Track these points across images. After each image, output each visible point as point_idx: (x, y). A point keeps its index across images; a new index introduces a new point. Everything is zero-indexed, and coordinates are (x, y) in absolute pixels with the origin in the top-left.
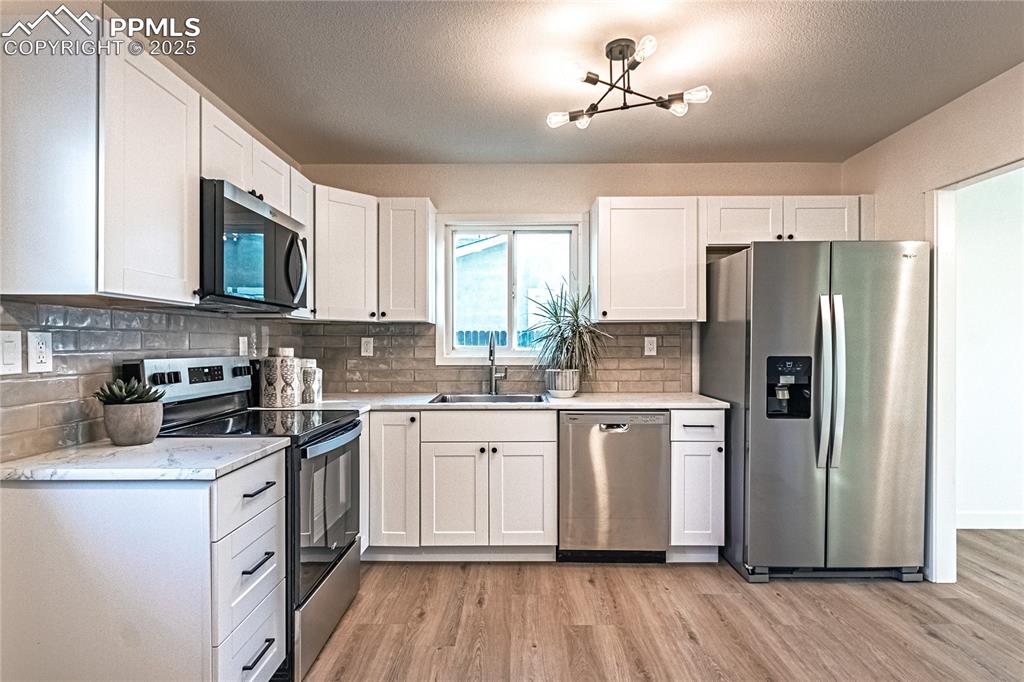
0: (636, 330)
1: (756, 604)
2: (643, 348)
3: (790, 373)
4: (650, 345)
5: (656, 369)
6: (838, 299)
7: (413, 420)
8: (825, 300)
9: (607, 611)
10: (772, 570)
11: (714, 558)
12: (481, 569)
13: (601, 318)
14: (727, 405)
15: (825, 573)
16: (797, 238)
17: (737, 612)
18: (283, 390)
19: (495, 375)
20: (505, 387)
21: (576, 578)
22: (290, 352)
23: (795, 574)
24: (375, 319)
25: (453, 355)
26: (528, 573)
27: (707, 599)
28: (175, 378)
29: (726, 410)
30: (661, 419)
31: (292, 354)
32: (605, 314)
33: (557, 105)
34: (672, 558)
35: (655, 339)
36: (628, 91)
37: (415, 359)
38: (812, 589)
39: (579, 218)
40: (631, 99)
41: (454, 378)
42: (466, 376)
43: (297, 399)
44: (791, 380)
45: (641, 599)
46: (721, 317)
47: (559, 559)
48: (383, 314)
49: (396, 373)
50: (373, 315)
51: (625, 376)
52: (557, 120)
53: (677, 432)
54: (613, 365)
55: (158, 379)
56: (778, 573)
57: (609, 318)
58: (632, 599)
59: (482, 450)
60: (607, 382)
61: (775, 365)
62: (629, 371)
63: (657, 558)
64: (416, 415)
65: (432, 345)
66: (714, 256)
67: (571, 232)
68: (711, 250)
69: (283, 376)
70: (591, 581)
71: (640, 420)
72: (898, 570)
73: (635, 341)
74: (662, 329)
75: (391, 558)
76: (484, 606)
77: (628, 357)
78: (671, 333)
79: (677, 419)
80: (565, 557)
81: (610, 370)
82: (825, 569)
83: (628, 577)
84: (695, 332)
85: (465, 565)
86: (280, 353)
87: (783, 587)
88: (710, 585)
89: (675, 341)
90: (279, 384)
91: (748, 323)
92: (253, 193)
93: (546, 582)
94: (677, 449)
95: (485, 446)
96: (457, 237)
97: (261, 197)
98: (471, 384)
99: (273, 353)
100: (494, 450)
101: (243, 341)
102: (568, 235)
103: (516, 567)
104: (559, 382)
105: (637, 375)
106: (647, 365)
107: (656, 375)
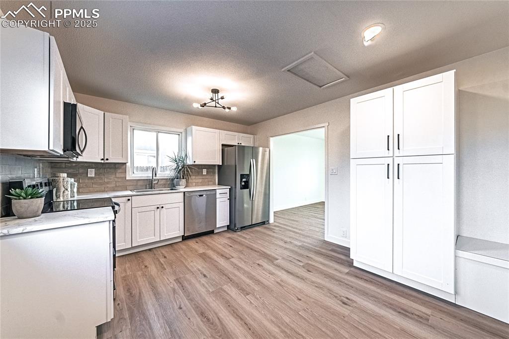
0: (201, 166)
1: (240, 236)
2: (202, 173)
3: (245, 178)
4: (205, 172)
5: (206, 178)
6: (254, 160)
7: (129, 200)
8: (252, 160)
9: (206, 247)
10: (241, 228)
11: (227, 228)
12: (157, 249)
13: (193, 163)
14: (230, 187)
15: (252, 226)
16: (242, 145)
17: (237, 239)
18: (64, 192)
19: (154, 182)
21: (192, 243)
23: (245, 228)
24: (103, 161)
25: (133, 175)
26: (175, 246)
27: (229, 238)
29: (230, 189)
30: (214, 192)
31: (66, 176)
32: (195, 162)
33: (197, 101)
34: (216, 231)
35: (206, 170)
36: (218, 103)
37: (116, 177)
38: (250, 230)
39: (182, 130)
40: (217, 105)
41: (135, 184)
42: (140, 183)
43: (69, 195)
44: (245, 180)
45: (214, 243)
46: (225, 164)
47: (183, 240)
48: (107, 159)
49: (107, 183)
50: (103, 159)
51: (197, 181)
53: (218, 196)
54: (194, 177)
56: (243, 228)
57: (196, 163)
58: (211, 243)
59: (158, 208)
60: (192, 183)
61: (242, 176)
62: (199, 179)
63: (212, 232)
64: (130, 198)
65: (124, 171)
66: (224, 147)
67: (179, 135)
68: (223, 145)
69: (64, 186)
70: (197, 242)
71: (209, 193)
72: (264, 222)
73: (200, 170)
74: (207, 167)
76: (167, 258)
77: (198, 175)
78: (210, 167)
79: (218, 192)
80: (185, 238)
81: (194, 179)
82: (252, 225)
83: (206, 239)
84: (217, 168)
85: (150, 250)
86: (61, 176)
87: (244, 231)
88: (228, 235)
89: (211, 170)
90: (62, 190)
91: (236, 166)
93: (182, 246)
94: (218, 201)
95: (159, 206)
98: (142, 186)
100: (162, 207)
101: (36, 170)
102: (178, 136)
103: (171, 245)
104: (181, 183)
105: (201, 180)
106: (203, 177)
107: (206, 180)
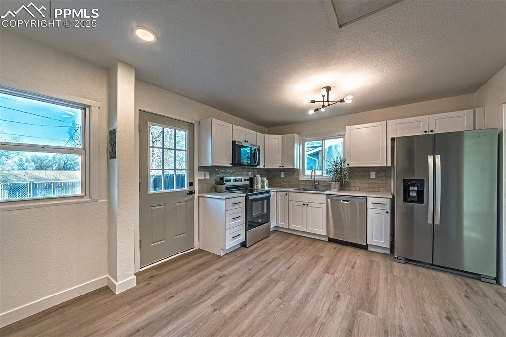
0: (367, 169)
2: (370, 176)
3: (414, 186)
4: (373, 175)
5: (375, 183)
6: (438, 156)
7: (286, 194)
8: (431, 157)
10: (406, 259)
11: (388, 252)
12: (304, 238)
13: (347, 166)
14: (391, 196)
15: (433, 266)
16: (436, 131)
18: (257, 185)
19: (315, 183)
20: (320, 187)
21: (330, 246)
22: (259, 176)
23: (419, 264)
24: (281, 168)
25: (305, 177)
26: (316, 242)
27: (371, 261)
28: (230, 181)
29: (391, 198)
30: (363, 200)
34: (370, 249)
35: (375, 173)
37: (294, 178)
39: (345, 133)
41: (305, 184)
42: (308, 183)
43: (260, 187)
44: (415, 188)
47: (329, 241)
48: (283, 166)
49: (289, 182)
50: (280, 166)
51: (362, 185)
52: (311, 112)
53: (369, 205)
54: (358, 181)
55: (226, 181)
61: (407, 182)
62: (364, 184)
63: (365, 247)
64: (287, 193)
65: (299, 174)
69: (257, 181)
70: (334, 248)
71: (355, 199)
72: (479, 275)
73: (366, 173)
74: (377, 169)
75: (282, 230)
77: (364, 178)
78: (380, 170)
79: (370, 200)
80: (331, 240)
81: (356, 183)
85: (300, 236)
87: (410, 266)
89: (384, 173)
90: (256, 183)
92: (245, 141)
93: (320, 245)
94: (369, 211)
95: (305, 203)
96: (306, 143)
97: (247, 142)
99: (255, 176)
100: (308, 205)
101: (249, 173)
103: (314, 240)
105: (367, 185)
106: (371, 182)
107: (375, 185)
